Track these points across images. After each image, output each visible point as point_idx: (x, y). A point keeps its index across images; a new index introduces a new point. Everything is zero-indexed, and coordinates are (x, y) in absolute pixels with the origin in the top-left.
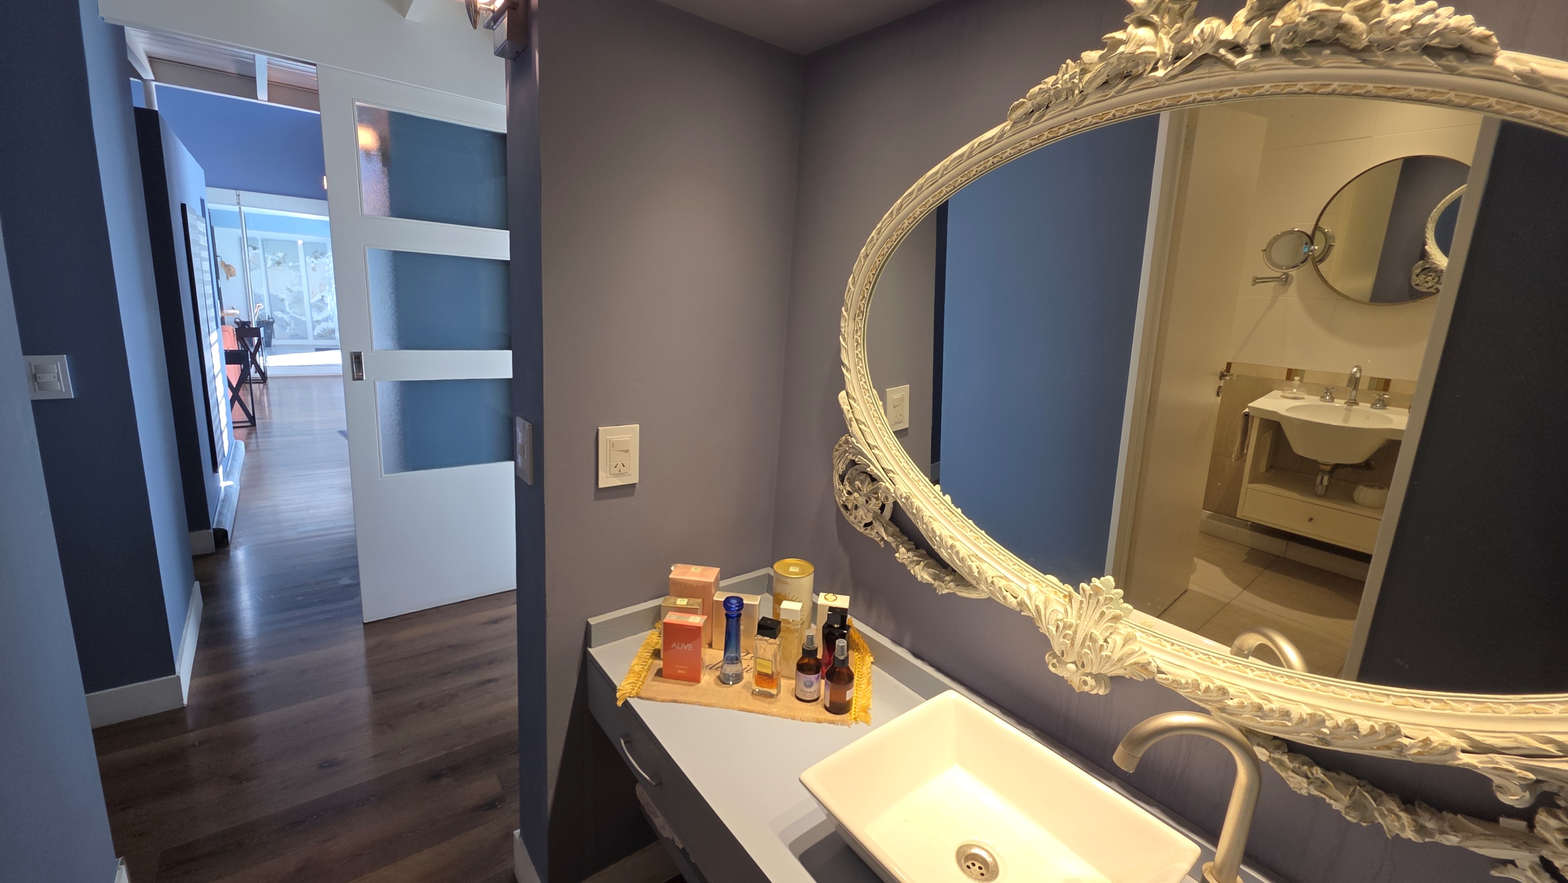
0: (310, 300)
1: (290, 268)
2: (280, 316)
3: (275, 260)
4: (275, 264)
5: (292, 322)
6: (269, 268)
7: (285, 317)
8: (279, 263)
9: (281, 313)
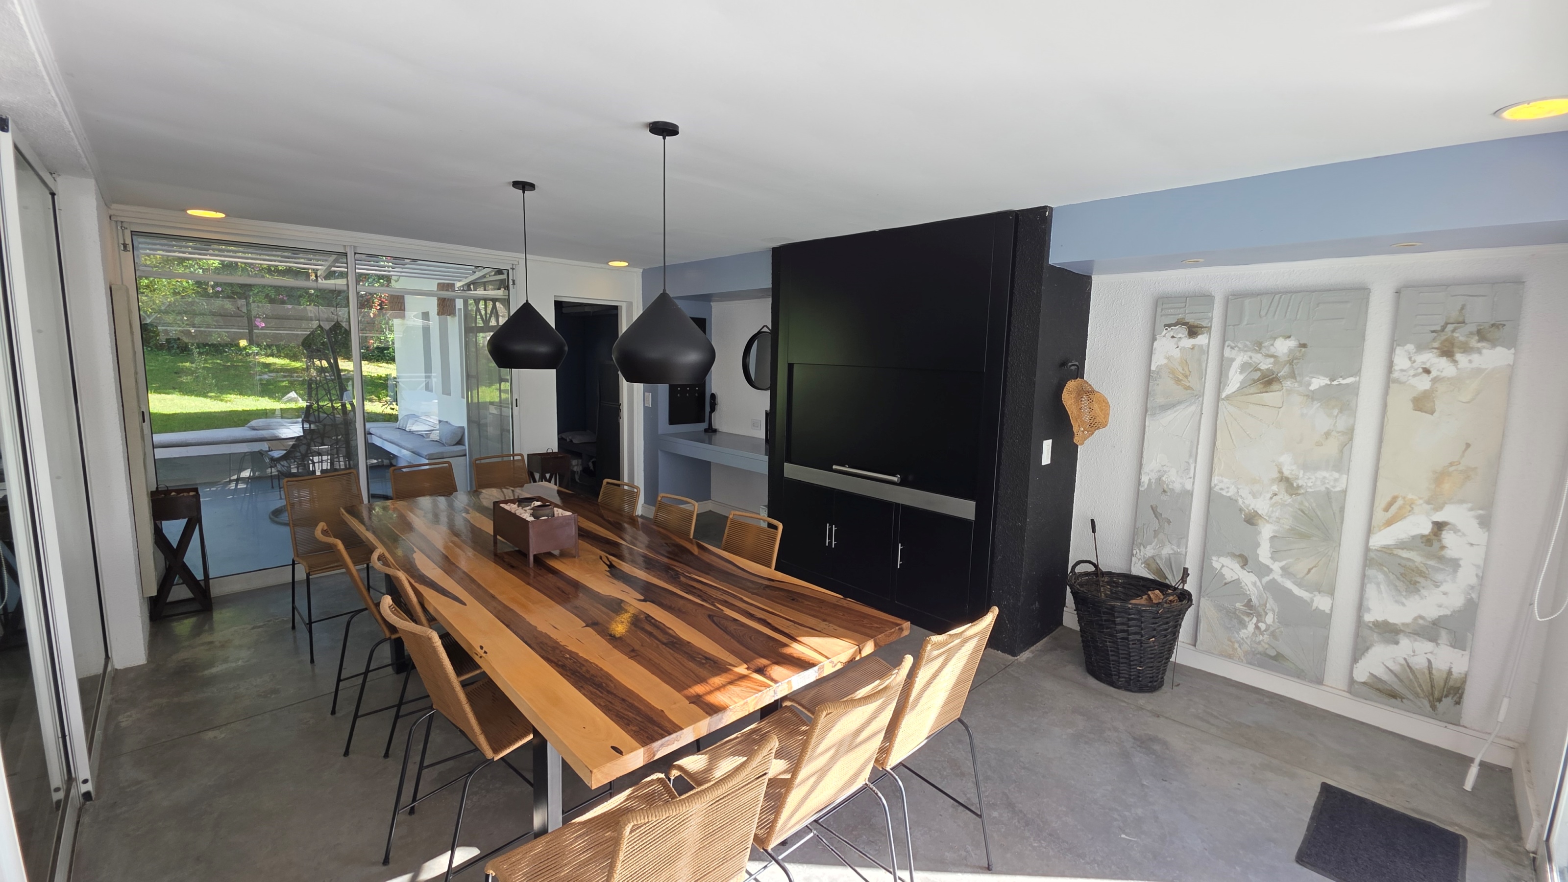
0: (1369, 532)
1: (1312, 396)
2: (1229, 575)
3: (1257, 369)
4: (1255, 381)
5: (1271, 604)
6: (1228, 398)
7: (1248, 580)
8: (1268, 380)
9: (1236, 566)
